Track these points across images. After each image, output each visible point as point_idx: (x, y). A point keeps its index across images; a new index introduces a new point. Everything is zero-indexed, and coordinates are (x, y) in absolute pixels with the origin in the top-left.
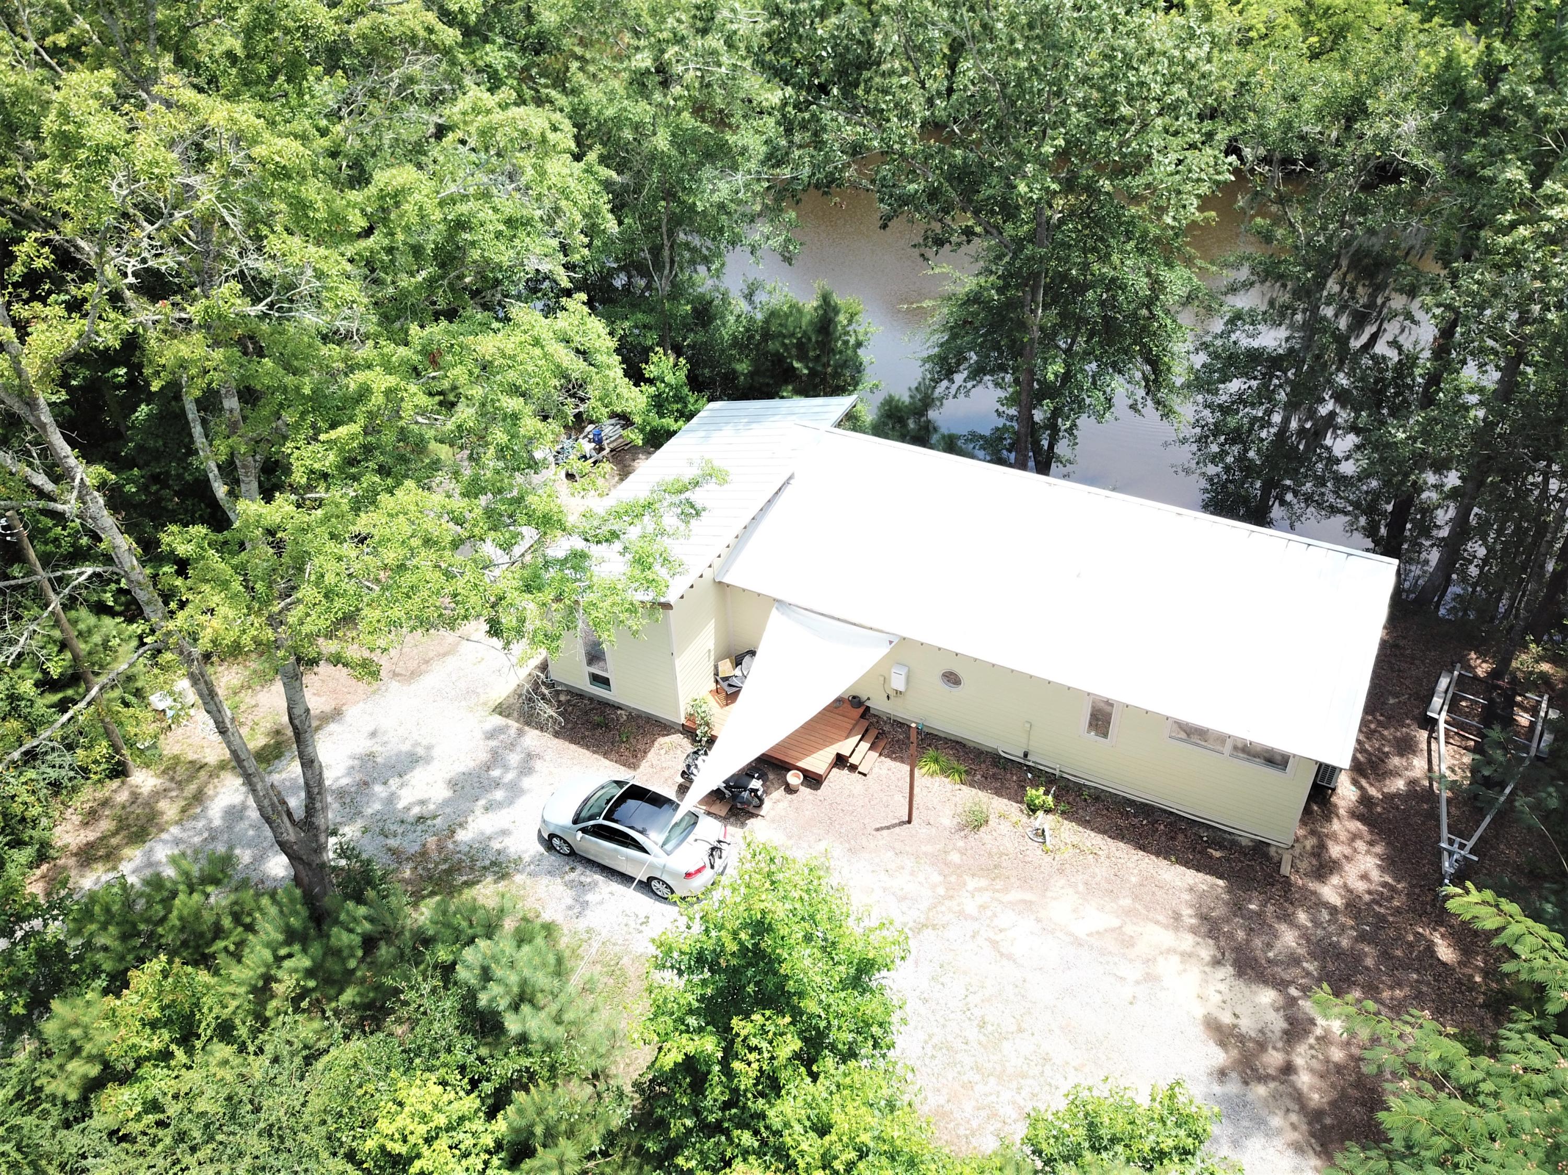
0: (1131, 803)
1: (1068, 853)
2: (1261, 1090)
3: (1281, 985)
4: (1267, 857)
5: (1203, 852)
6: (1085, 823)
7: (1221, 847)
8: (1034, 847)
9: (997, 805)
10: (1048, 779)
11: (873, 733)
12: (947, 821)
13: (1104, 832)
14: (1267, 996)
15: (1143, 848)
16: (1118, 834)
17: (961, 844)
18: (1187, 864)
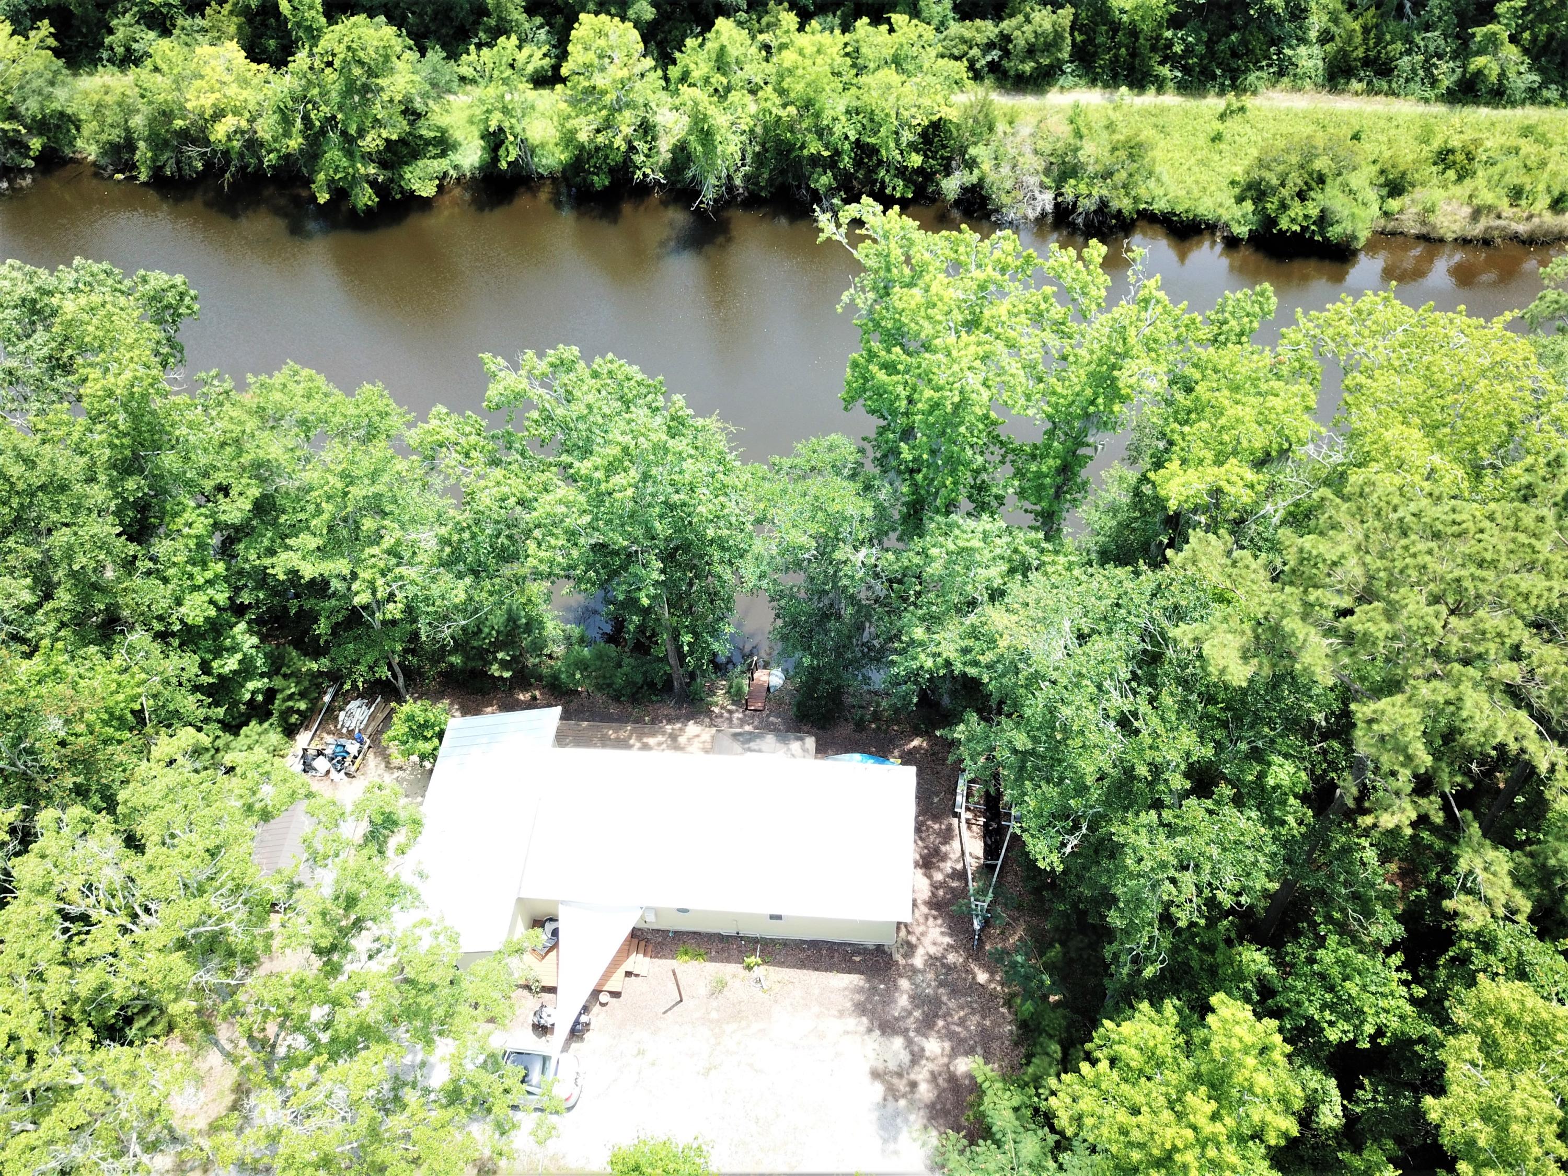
0: (805, 942)
1: (776, 987)
2: (902, 1103)
3: (905, 1032)
4: (884, 952)
5: (850, 960)
6: (782, 964)
7: (859, 954)
8: (756, 990)
9: (730, 970)
10: (755, 941)
11: (643, 943)
12: (703, 991)
13: (794, 967)
14: (898, 1042)
15: (817, 969)
16: (802, 964)
17: (715, 1004)
18: (843, 971)
